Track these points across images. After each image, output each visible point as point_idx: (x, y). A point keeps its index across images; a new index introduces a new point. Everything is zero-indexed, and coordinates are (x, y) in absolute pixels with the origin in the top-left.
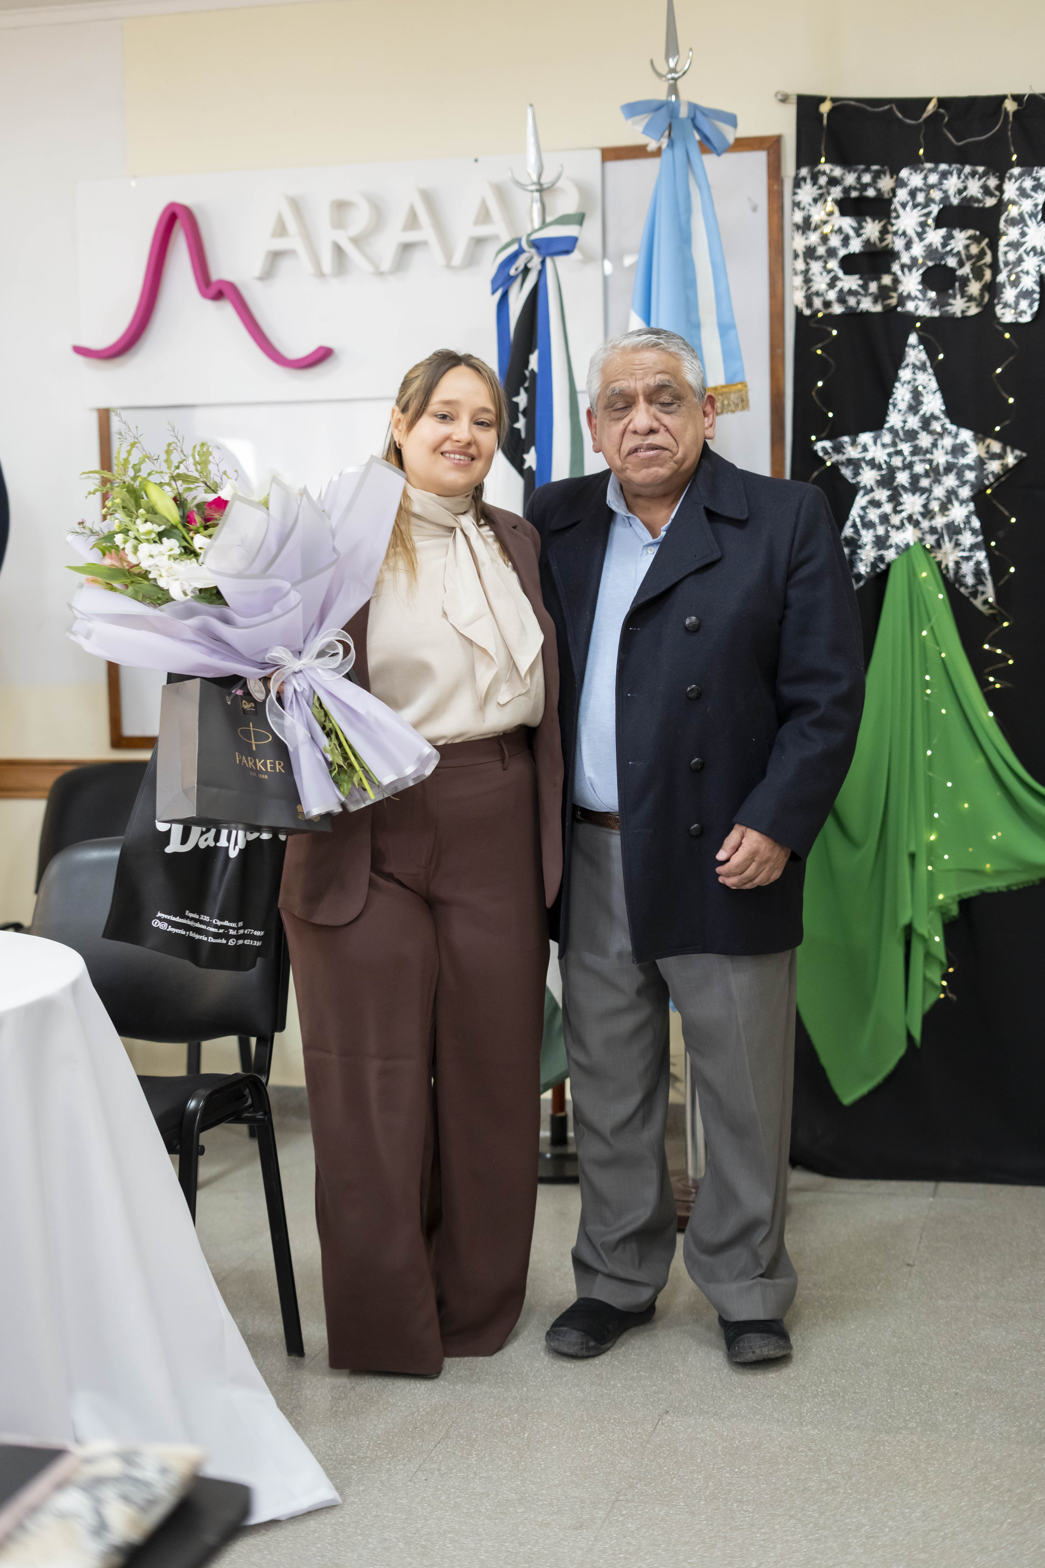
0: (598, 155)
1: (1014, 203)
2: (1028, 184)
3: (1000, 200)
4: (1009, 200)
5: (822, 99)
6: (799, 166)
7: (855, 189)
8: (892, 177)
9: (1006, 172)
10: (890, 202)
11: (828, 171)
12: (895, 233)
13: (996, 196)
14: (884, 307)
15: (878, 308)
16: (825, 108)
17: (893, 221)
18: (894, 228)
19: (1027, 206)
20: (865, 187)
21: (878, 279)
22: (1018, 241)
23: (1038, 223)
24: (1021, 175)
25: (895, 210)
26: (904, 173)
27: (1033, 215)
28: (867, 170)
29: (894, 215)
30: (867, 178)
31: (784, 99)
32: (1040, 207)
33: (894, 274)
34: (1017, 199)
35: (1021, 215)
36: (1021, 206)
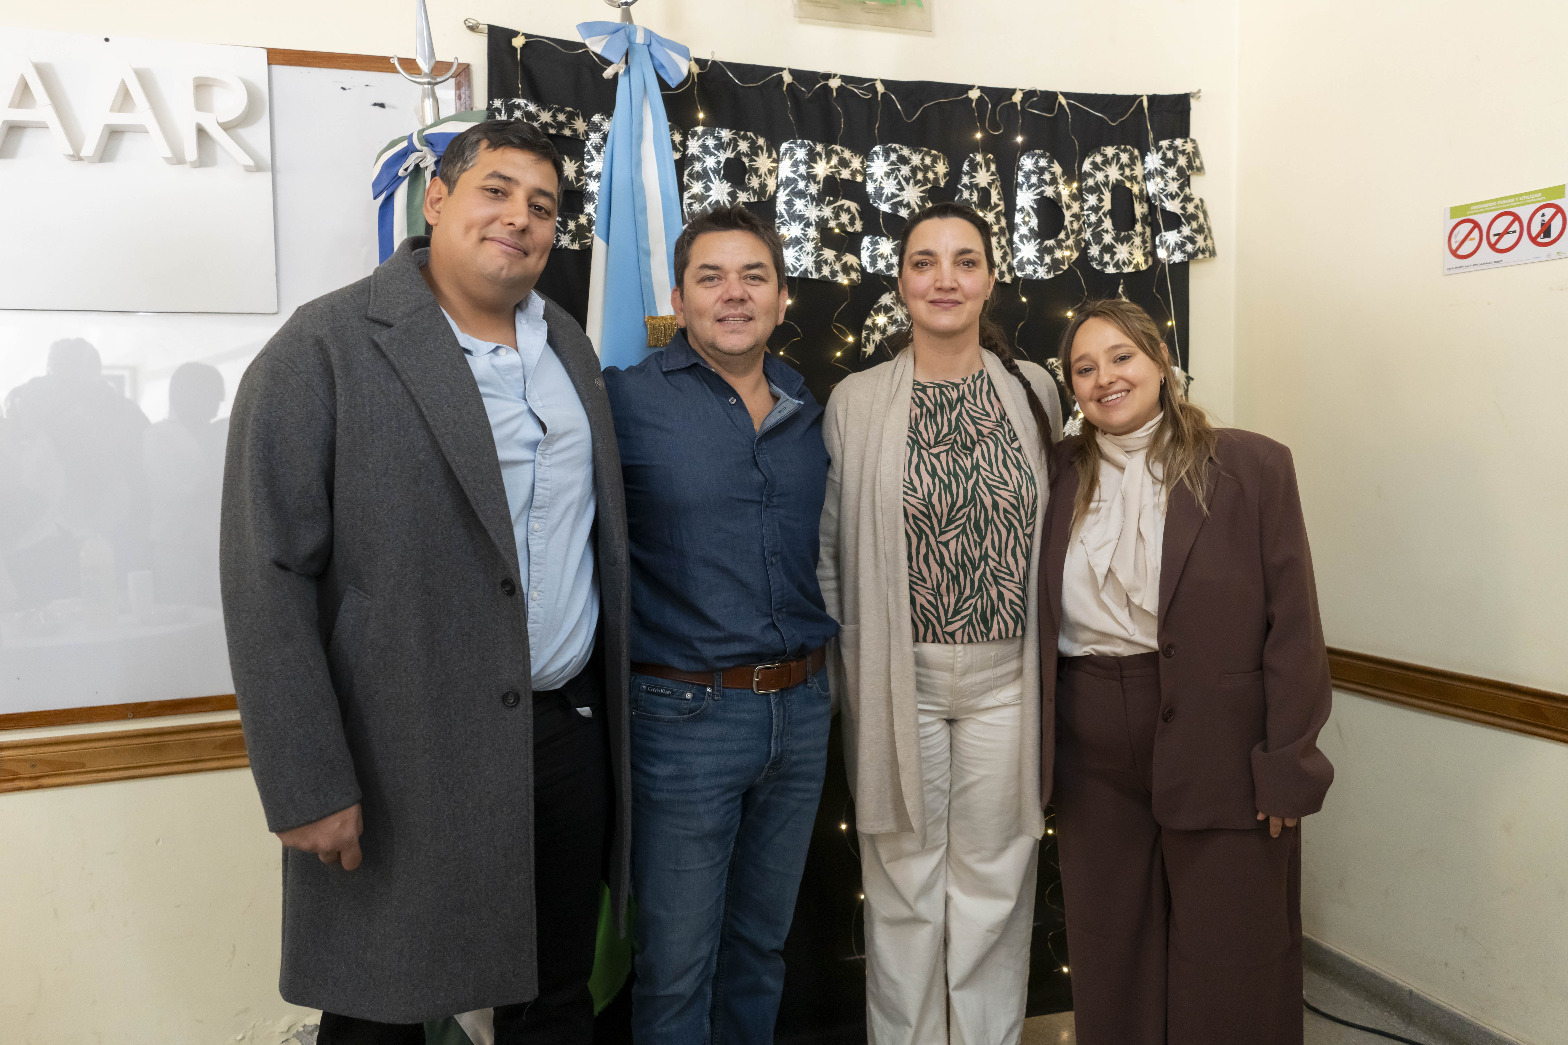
0: (264, 54)
1: (699, 159)
2: (711, 142)
3: (684, 155)
4: (692, 155)
5: (515, 34)
6: (491, 97)
7: (552, 127)
8: (584, 121)
9: (690, 130)
10: (583, 144)
11: (523, 105)
12: (590, 175)
13: (680, 151)
14: (581, 245)
15: (576, 247)
16: (518, 42)
17: (586, 163)
18: (587, 171)
19: (710, 162)
20: (561, 126)
21: (576, 218)
22: (702, 194)
23: (720, 180)
24: (704, 133)
25: (589, 152)
26: (597, 118)
27: (716, 172)
28: (562, 110)
29: (587, 157)
30: (561, 117)
31: (473, 28)
32: (722, 165)
33: (589, 215)
34: (701, 156)
35: (705, 170)
36: (704, 162)
